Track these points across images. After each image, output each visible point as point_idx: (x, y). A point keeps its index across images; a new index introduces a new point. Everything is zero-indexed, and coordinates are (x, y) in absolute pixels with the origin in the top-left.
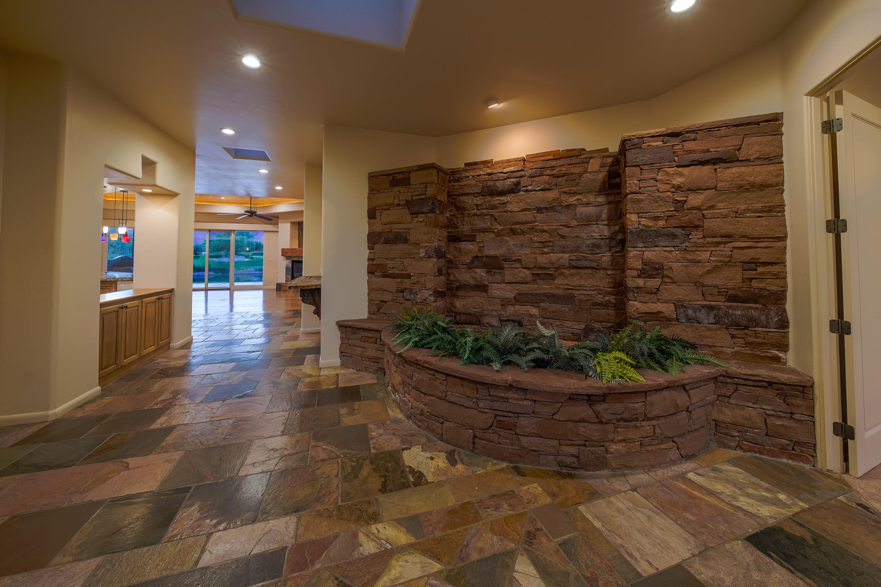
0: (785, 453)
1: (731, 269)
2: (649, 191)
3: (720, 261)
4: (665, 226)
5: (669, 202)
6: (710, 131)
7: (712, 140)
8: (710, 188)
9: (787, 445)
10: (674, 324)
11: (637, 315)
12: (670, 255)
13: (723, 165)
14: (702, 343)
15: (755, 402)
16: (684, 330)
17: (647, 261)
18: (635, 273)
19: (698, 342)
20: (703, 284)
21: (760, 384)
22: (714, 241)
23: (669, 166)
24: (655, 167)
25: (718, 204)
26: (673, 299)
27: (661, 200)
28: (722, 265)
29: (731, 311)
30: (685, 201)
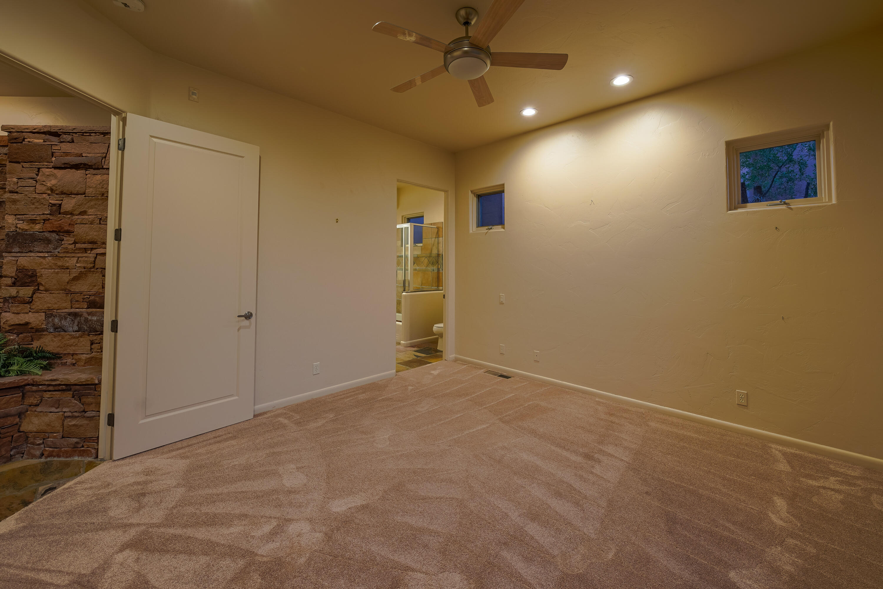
0: (76, 451)
1: (94, 275)
2: (27, 191)
3: (84, 268)
4: (41, 230)
5: (45, 205)
6: (83, 135)
7: (85, 145)
8: (80, 193)
9: (77, 443)
10: (44, 335)
11: (8, 328)
12: (44, 261)
13: (92, 171)
14: (65, 352)
15: (57, 406)
16: (52, 340)
17: (21, 268)
18: (9, 281)
19: (61, 352)
20: (71, 291)
21: (60, 388)
22: (81, 247)
23: (46, 167)
24: (34, 166)
25: (89, 210)
26: (43, 308)
27: (38, 202)
28: (86, 271)
29: (90, 318)
30: (60, 205)
